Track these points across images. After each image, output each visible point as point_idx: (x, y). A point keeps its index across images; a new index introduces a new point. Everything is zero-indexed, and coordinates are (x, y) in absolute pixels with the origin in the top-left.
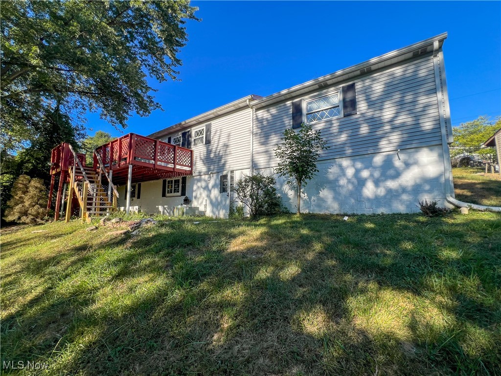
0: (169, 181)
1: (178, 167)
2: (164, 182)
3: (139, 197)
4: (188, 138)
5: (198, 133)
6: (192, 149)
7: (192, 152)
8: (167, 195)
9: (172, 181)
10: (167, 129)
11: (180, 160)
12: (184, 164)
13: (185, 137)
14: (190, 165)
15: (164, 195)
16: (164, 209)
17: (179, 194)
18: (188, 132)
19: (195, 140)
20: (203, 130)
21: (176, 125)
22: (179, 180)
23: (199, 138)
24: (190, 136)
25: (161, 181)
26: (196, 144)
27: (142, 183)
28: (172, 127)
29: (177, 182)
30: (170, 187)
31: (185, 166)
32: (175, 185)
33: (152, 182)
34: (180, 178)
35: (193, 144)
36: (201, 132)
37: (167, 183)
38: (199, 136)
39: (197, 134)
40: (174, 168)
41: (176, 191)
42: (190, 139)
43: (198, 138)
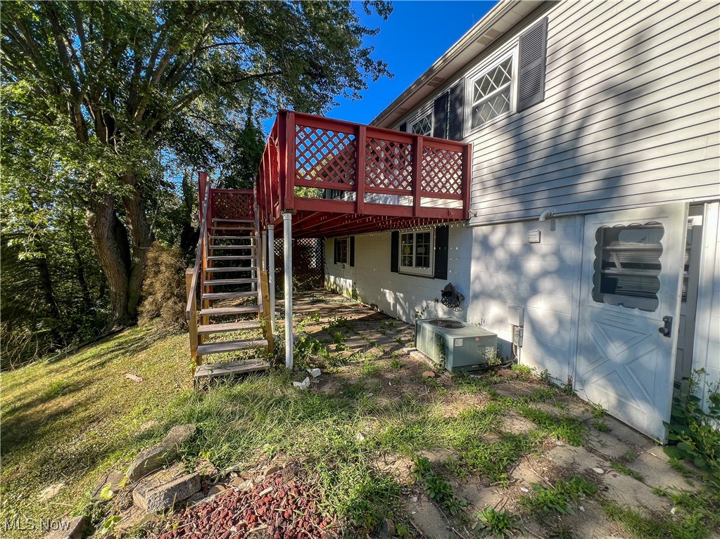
0: (404, 236)
1: (426, 202)
2: (395, 237)
3: (352, 264)
4: (454, 110)
5: (488, 82)
6: (468, 140)
7: (466, 150)
8: (402, 268)
9: (411, 235)
10: (396, 102)
11: (432, 180)
12: (444, 191)
13: (444, 110)
14: (459, 192)
15: (394, 268)
16: (396, 299)
17: (429, 271)
18: (453, 90)
19: (475, 111)
20: (509, 61)
21: (418, 82)
22: (428, 235)
23: (492, 99)
24: (460, 100)
25: (387, 235)
26: (481, 122)
27: (357, 237)
28: (409, 91)
29: (423, 238)
30: (408, 251)
31: (447, 196)
32: (418, 246)
33: (371, 234)
34: (431, 229)
35: (469, 124)
36: (499, 76)
37: (400, 240)
38: (493, 88)
39: (484, 90)
40: (414, 207)
41: (422, 262)
42: (459, 111)
43: (486, 102)
